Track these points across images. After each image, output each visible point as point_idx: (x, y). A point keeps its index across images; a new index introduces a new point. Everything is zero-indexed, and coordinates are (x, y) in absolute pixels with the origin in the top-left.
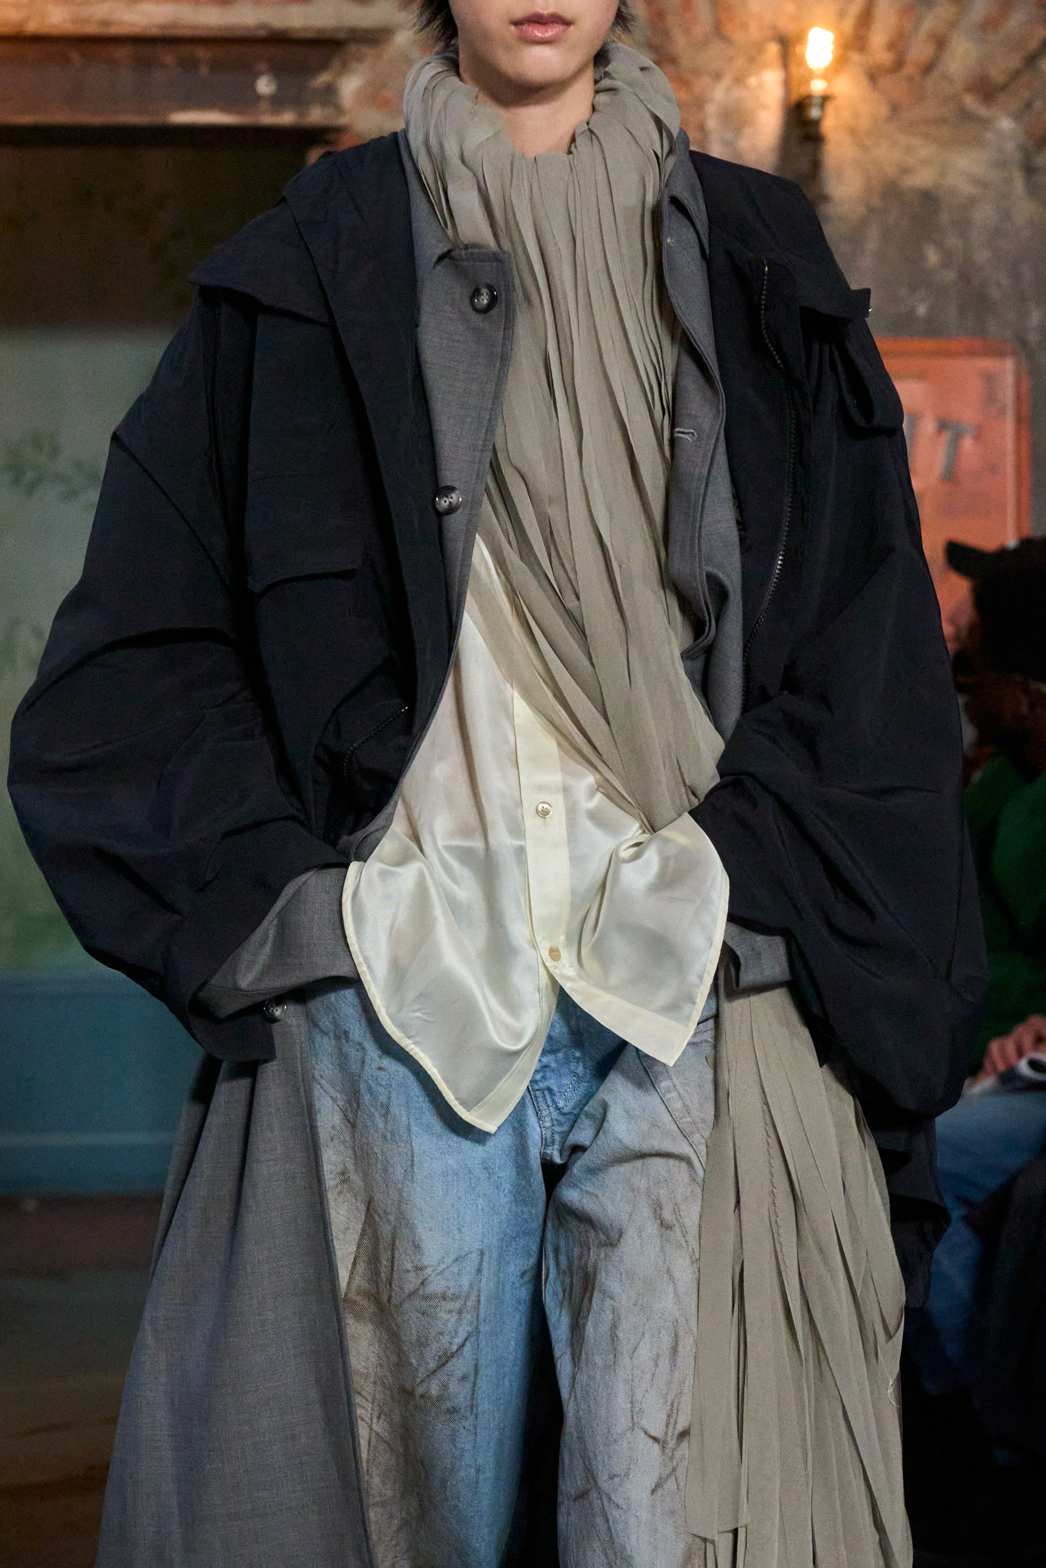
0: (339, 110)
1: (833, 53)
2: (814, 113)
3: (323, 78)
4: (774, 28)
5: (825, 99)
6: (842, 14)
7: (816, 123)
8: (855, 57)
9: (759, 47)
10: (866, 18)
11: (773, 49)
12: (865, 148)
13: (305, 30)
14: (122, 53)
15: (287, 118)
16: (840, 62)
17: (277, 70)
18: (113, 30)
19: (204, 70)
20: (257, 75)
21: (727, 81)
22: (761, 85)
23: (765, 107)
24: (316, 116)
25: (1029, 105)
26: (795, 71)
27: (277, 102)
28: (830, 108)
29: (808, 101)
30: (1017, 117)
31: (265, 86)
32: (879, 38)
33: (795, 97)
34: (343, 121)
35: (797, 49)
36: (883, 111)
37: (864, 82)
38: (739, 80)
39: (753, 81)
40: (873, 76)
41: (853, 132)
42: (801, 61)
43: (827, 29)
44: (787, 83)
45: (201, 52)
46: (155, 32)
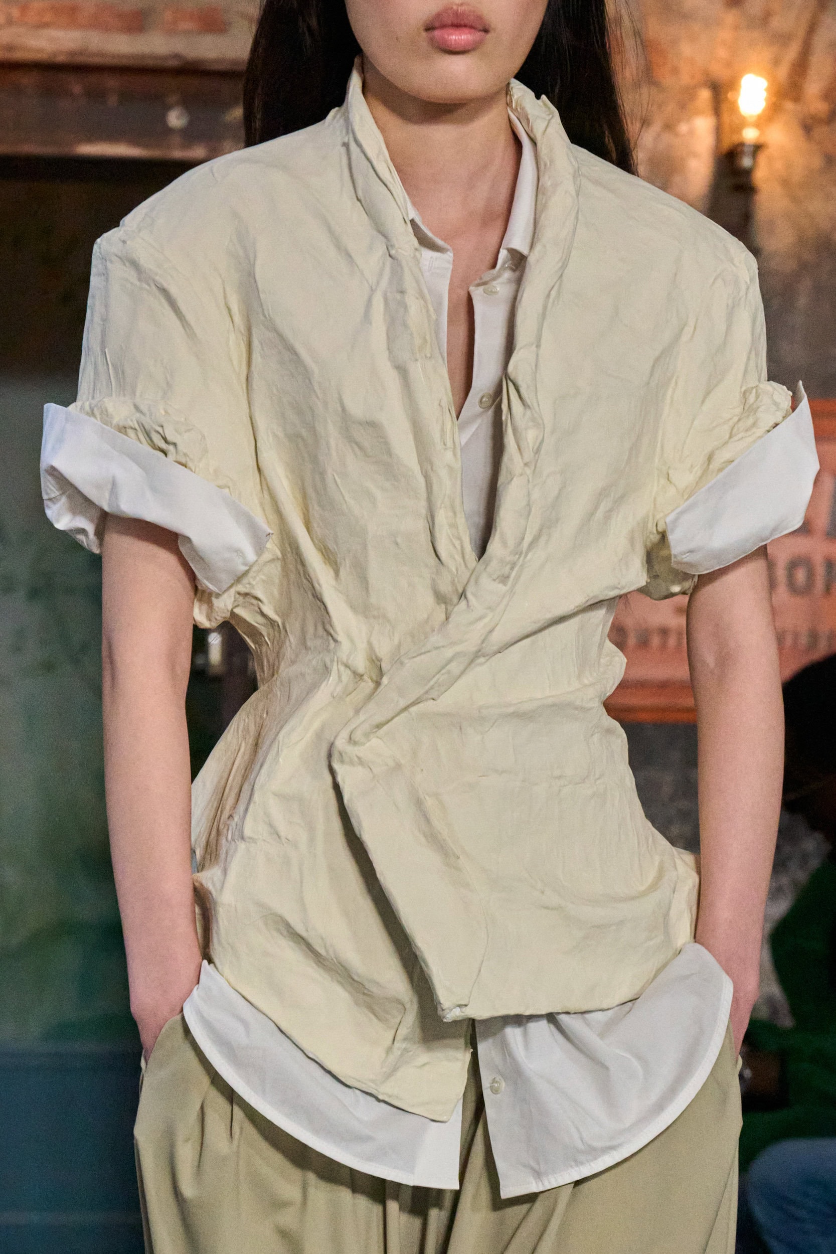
1: (766, 100)
2: (746, 162)
4: (706, 73)
5: (757, 148)
6: (776, 62)
7: (748, 172)
8: (789, 105)
9: (689, 93)
10: (801, 67)
11: (705, 95)
12: (795, 200)
13: (217, 61)
14: (27, 80)
15: (199, 153)
16: (774, 109)
17: (188, 103)
18: (19, 56)
19: (113, 100)
20: (168, 108)
21: (656, 127)
22: (691, 132)
23: (695, 155)
26: (726, 118)
27: (189, 135)
28: (762, 159)
29: (739, 150)
31: (176, 119)
32: (813, 87)
33: (726, 145)
35: (729, 95)
36: (817, 162)
37: (800, 132)
38: (669, 127)
39: (683, 128)
40: (808, 127)
41: (785, 183)
42: (734, 108)
43: (761, 75)
44: (719, 131)
45: (112, 82)
46: (61, 59)
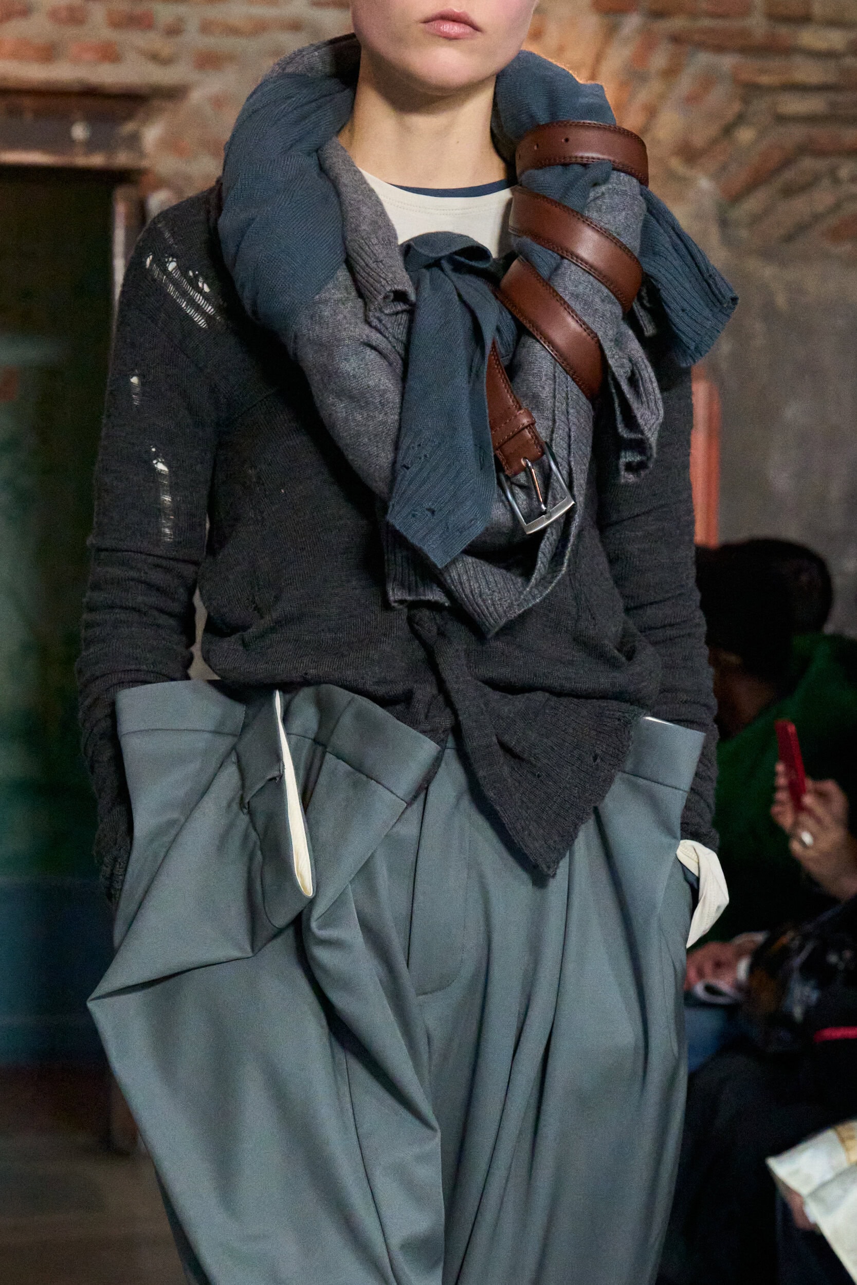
0: (142, 154)
3: (129, 127)
13: (115, 86)
15: (97, 160)
17: (91, 119)
19: (28, 117)
20: (72, 123)
24: (122, 159)
25: (724, 168)
27: (91, 146)
30: (715, 177)
31: (79, 132)
34: (145, 163)
45: (27, 102)
